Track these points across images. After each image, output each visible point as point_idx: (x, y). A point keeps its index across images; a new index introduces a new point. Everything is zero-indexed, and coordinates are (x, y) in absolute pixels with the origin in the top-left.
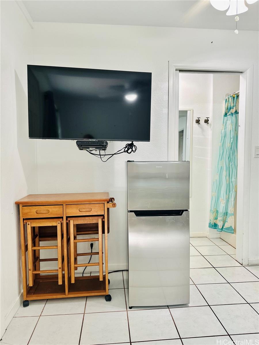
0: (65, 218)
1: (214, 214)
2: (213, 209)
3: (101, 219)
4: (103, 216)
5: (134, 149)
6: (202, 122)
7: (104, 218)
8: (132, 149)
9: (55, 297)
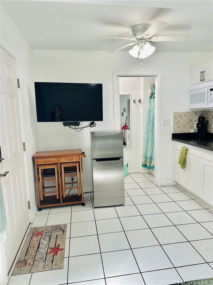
0: (59, 164)
1: (145, 158)
2: (144, 156)
3: (78, 164)
4: (79, 162)
5: (94, 125)
6: (137, 102)
7: (80, 163)
8: (93, 125)
9: (55, 205)
